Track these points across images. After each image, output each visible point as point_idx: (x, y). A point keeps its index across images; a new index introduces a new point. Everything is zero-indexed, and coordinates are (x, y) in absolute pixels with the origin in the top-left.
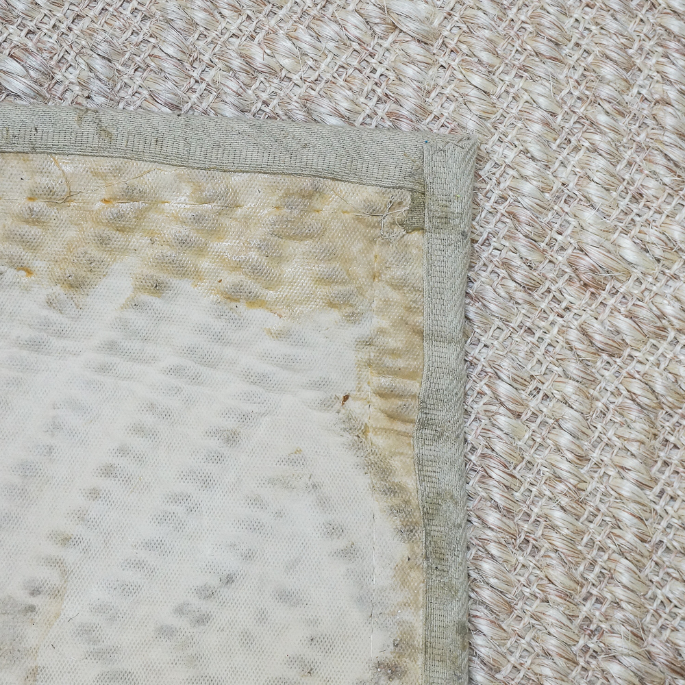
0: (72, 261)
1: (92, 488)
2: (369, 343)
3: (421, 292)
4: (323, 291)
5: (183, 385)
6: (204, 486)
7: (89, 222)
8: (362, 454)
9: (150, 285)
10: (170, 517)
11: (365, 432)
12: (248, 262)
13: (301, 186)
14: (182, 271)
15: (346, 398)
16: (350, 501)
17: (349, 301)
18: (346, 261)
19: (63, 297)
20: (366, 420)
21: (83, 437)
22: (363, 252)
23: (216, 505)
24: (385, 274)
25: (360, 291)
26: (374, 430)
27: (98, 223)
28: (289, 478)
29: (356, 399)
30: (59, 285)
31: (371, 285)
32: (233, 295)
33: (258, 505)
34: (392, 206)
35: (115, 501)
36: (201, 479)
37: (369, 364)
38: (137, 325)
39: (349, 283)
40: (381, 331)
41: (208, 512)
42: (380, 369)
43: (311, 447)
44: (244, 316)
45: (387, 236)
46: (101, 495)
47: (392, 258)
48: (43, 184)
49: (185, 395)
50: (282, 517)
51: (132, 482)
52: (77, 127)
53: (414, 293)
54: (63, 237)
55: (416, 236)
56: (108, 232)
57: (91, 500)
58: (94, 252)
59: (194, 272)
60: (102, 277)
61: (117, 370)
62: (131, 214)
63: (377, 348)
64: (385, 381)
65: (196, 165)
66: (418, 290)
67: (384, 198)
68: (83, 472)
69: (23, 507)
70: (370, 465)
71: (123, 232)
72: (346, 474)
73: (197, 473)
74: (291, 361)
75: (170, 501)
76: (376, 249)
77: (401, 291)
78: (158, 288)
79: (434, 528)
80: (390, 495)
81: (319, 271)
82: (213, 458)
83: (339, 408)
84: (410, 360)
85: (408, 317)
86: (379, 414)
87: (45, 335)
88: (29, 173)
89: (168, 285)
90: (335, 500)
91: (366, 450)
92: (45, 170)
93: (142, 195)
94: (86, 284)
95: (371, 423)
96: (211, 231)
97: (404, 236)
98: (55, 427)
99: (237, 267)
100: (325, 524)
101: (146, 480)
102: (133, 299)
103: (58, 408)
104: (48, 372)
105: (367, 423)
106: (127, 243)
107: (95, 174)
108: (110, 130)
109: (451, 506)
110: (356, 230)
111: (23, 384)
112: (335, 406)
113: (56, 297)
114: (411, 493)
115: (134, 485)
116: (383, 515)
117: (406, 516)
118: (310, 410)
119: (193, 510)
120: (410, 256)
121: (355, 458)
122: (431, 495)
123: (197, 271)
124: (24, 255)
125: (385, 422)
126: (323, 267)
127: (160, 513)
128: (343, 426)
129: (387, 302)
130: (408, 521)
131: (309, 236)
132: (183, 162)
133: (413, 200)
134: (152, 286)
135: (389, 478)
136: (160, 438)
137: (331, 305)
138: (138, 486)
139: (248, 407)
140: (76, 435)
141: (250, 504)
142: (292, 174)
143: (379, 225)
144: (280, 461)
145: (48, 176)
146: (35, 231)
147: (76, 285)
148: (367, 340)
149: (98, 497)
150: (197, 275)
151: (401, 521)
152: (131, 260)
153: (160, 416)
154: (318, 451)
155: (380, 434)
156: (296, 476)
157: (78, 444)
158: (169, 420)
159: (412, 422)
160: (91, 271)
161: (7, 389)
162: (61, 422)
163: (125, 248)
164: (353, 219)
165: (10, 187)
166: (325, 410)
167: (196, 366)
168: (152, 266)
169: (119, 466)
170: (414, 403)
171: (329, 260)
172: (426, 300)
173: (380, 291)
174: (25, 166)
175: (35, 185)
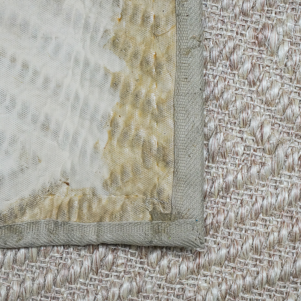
0: (126, 40)
1: (16, 59)
2: (94, 194)
3: (121, 220)
4: (118, 169)
5: (70, 102)
6: (20, 114)
7: (145, 47)
8: (40, 193)
9: (116, 81)
10: (4, 98)
11: (51, 194)
12: (129, 130)
13: (168, 155)
14: (123, 96)
15: (68, 184)
16: (15, 188)
17: (113, 183)
18: (133, 180)
19: (109, 37)
20: (57, 195)
21: (41, 53)
22: (138, 189)
23: (10, 121)
24: (128, 201)
25: (119, 188)
26: (52, 199)
27: (145, 52)
28: (25, 157)
29: (68, 189)
30: (114, 35)
31: (122, 194)
32: (113, 123)
33: (11, 142)
34: (163, 203)
35: (10, 71)
36: (23, 112)
37: (84, 195)
38: (97, 76)
39: (122, 182)
40: (100, 200)
41: (7, 117)
42: (82, 200)
43: (42, 167)
44: (103, 129)
45: (147, 201)
46: (13, 63)
47: (136, 204)
48: (161, 22)
49: (66, 103)
50: (6, 154)
51: (20, 78)
52: (190, 37)
53: (120, 216)
54: (137, 35)
55: (149, 216)
56: (140, 58)
57: (10, 59)
58: (130, 51)
59: (123, 102)
60: (119, 56)
61: (76, 68)
62: (149, 68)
63: (91, 198)
64: (76, 204)
65: (175, 100)
66: (121, 219)
67: (166, 199)
68: (24, 54)
69: (5, 25)
70: (35, 198)
71: (141, 65)
72: (30, 185)
73: (26, 110)
74: (83, 155)
75: (11, 97)
76: (141, 196)
77: (120, 210)
78: (115, 85)
79: (3, 231)
80: (19, 208)
81: (127, 167)
82: (34, 118)
83: (62, 180)
84: (87, 216)
85: (108, 214)
86: (60, 201)
87: (91, 31)
88: (166, 14)
89: (116, 90)
90: (15, 180)
91: (42, 195)
92: (168, 22)
93: (159, 73)
94: (115, 48)
95: (56, 197)
96: (144, 110)
97: (148, 210)
98: (47, 39)
99: (127, 125)
100: (3, 176)
101: (22, 85)
102: (109, 73)
103: (56, 40)
104: (74, 34)
105: (56, 196)
106: (135, 68)
107: (168, 48)
108: (190, 54)
109: (15, 240)
110: (149, 185)
111: (67, 21)
112: (63, 179)
113: (108, 34)
114: (21, 219)
115: (19, 79)
116: (9, 205)
117: (8, 217)
118: (61, 166)
119: (7, 109)
120: (138, 214)
121: (38, 190)
122: (20, 229)
123: (124, 104)
124: (127, 16)
125: (56, 204)
126: (129, 169)
127: (5, 93)
128: (53, 183)
129: (114, 203)
130: (6, 218)
131: (144, 161)
132: (177, 93)
133: (166, 214)
134: (115, 82)
135: (28, 207)
136: (43, 91)
137: (112, 174)
138: (18, 81)
139: (61, 135)
140: (42, 49)
141: (12, 138)
142: (174, 150)
143: (152, 197)
144: (34, 152)
145: (165, 24)
146: (139, 20)
147: (114, 43)
148: (95, 193)
149: (12, 62)
150: (122, 104)
151: (6, 214)
152: (128, 70)
153: (54, 91)
154: (40, 171)
155: (50, 202)
156: (27, 160)
157: (38, 51)
158: (52, 95)
159: (57, 218)
160: (121, 50)
161: (64, 14)
162: (49, 41)
163: (133, 66)
164: (155, 183)
165: (159, 5)
166: (61, 173)
167: (80, 107)
168: (125, 81)
169: (28, 71)
170: (66, 219)
171: (133, 171)
172: (117, 222)
173: (120, 199)
174: (170, 12)
175: (160, 18)
